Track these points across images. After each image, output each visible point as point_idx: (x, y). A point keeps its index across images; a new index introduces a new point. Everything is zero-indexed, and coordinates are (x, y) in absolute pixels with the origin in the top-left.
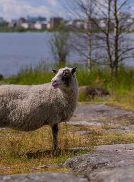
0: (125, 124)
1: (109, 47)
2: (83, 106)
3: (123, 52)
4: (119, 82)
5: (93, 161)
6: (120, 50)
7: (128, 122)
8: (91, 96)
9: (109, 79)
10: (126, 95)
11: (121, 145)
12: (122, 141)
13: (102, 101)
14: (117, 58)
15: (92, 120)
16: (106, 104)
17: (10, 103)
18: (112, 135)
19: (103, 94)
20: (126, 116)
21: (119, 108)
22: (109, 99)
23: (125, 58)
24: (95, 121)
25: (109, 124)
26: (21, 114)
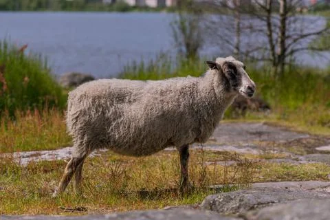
0: (298, 153)
1: (271, 31)
2: (228, 125)
3: (295, 41)
4: (287, 88)
5: (249, 200)
6: (289, 37)
7: (303, 150)
8: (240, 111)
9: (270, 84)
10: (297, 110)
11: (292, 183)
12: (294, 176)
13: (259, 118)
14: (284, 50)
15: (244, 145)
16: (265, 124)
17: (112, 109)
18: (276, 167)
19: (260, 107)
20: (299, 141)
21: (287, 130)
22: (270, 116)
23: (297, 50)
24: (248, 146)
25: (272, 152)
26: (129, 127)
